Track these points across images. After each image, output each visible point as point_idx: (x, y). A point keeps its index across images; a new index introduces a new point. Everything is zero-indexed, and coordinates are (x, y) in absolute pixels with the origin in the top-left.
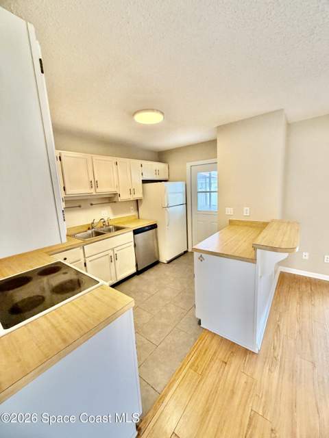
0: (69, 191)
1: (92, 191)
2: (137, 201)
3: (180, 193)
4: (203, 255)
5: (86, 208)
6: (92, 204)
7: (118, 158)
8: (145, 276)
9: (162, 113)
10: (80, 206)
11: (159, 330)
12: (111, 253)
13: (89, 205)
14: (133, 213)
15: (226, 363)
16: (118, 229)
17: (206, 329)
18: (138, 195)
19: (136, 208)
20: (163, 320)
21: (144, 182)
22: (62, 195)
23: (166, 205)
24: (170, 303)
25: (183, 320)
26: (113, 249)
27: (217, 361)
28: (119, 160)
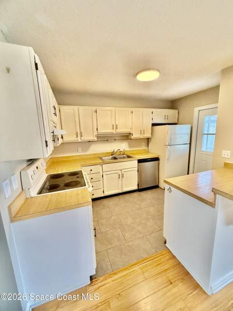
0: (99, 131)
1: (114, 131)
2: (148, 139)
3: (185, 134)
4: (172, 188)
5: (111, 142)
6: (115, 140)
7: (134, 109)
8: (143, 194)
9: (158, 70)
10: (108, 141)
11: (133, 233)
12: (120, 172)
13: (113, 140)
14: (144, 148)
15: (171, 283)
16: (129, 157)
17: (168, 249)
18: (148, 135)
19: (147, 144)
20: (140, 228)
21: (154, 125)
22: (96, 133)
23: (168, 144)
24: (151, 218)
25: (154, 234)
26: (121, 170)
27: (165, 277)
28: (134, 110)
